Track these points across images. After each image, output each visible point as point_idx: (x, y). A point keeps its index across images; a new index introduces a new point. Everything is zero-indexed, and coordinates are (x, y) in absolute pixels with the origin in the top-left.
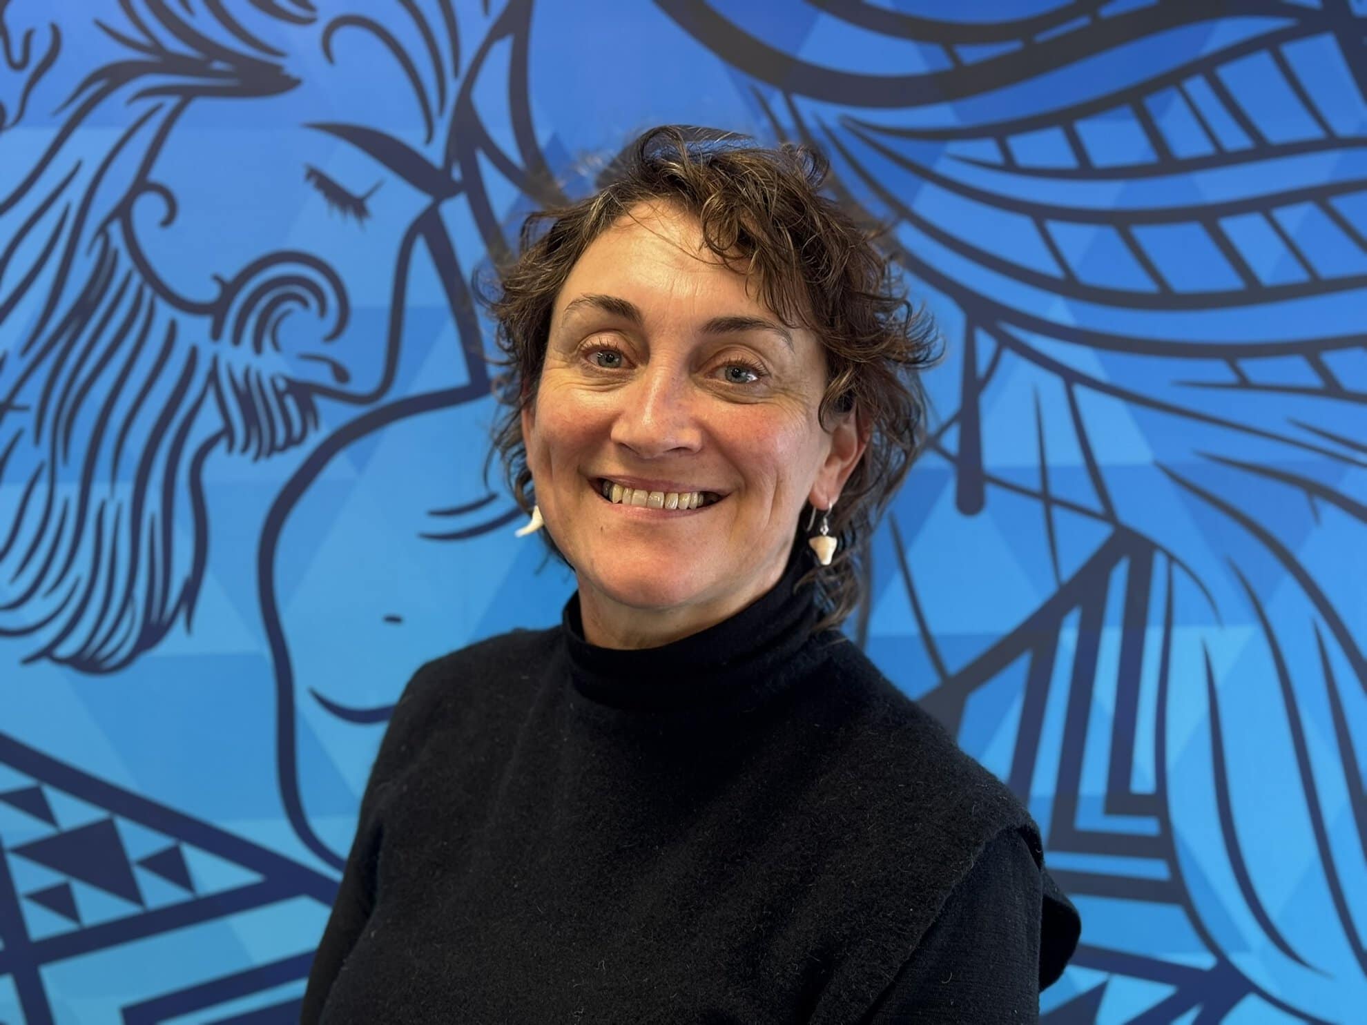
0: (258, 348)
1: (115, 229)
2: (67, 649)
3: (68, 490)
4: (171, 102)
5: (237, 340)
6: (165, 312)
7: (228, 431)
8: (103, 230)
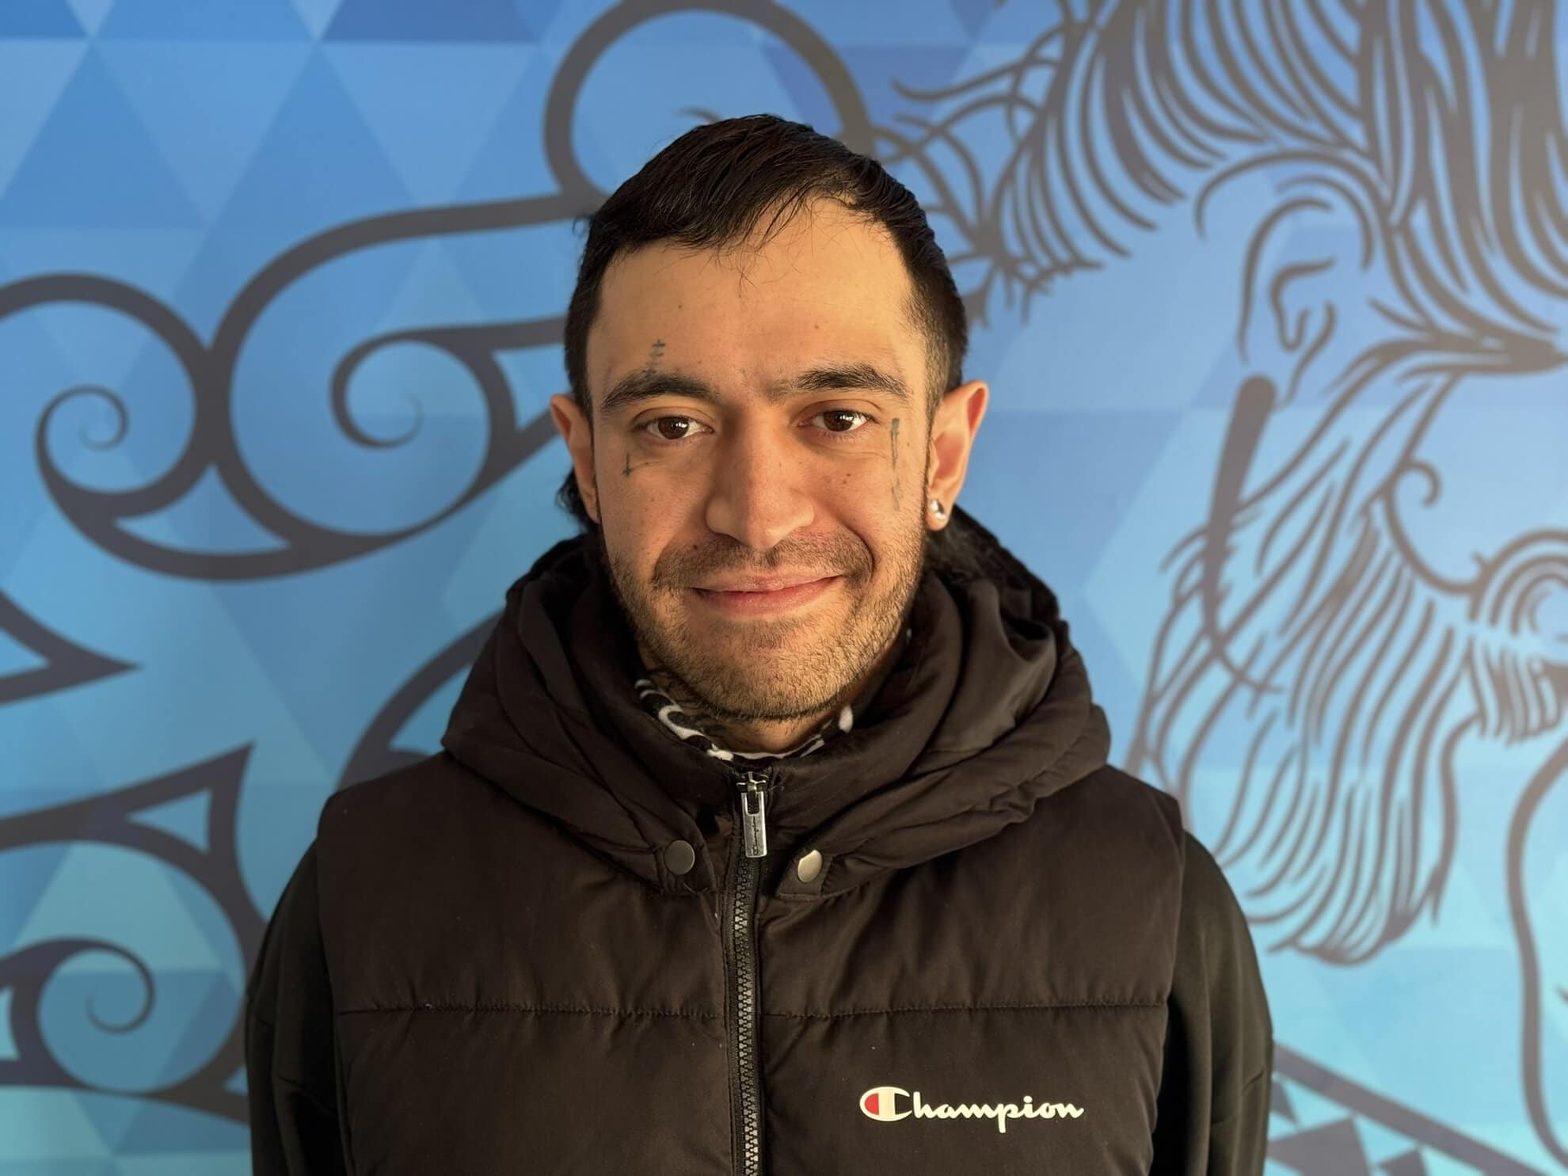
0: (1515, 628)
1: (1378, 510)
2: (1313, 938)
3: (1319, 773)
4: (1439, 380)
5: (1494, 619)
6: (1423, 593)
7: (1481, 715)
8: (1365, 511)
